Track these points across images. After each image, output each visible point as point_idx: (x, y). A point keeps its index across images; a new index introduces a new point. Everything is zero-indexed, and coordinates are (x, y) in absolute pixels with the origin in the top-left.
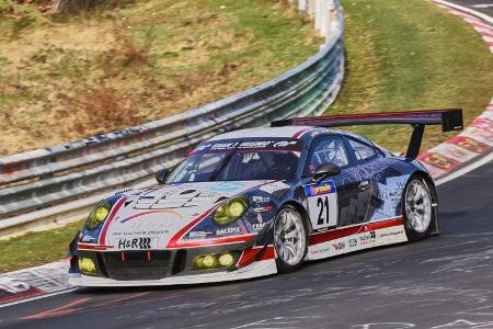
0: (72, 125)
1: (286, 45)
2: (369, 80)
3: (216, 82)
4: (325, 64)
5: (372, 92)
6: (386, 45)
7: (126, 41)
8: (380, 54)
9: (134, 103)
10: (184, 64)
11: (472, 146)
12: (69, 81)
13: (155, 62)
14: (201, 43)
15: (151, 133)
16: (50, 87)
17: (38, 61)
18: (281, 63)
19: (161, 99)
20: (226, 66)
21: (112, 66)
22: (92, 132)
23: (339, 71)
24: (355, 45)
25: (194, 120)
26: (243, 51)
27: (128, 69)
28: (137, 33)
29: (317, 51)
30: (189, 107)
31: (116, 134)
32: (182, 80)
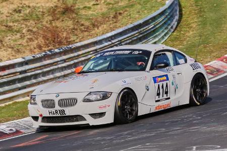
0: (35, 46)
2: (193, 19)
4: (169, 11)
5: (194, 25)
7: (63, 1)
8: (198, 5)
9: (68, 33)
10: (94, 13)
12: (34, 23)
13: (79, 12)
14: (103, 1)
15: (78, 49)
16: (23, 26)
17: (17, 12)
18: (146, 11)
19: (82, 31)
20: (116, 13)
21: (56, 14)
22: (46, 49)
23: (176, 15)
25: (100, 42)
26: (125, 5)
27: (65, 16)
29: (164, 5)
30: (97, 35)
31: (60, 49)
32: (93, 21)
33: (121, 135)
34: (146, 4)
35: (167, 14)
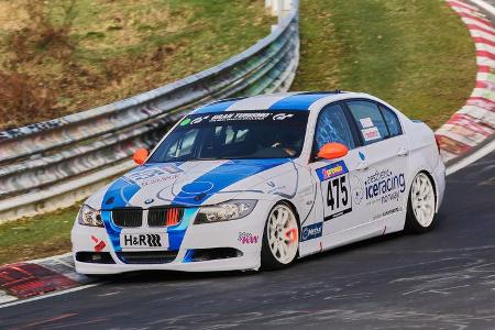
1: (232, 25)
2: (330, 67)
3: (148, 69)
4: (276, 48)
5: (332, 81)
6: (349, 27)
7: (42, 18)
8: (342, 37)
9: (51, 92)
10: (111, 47)
11: (450, 145)
13: (76, 44)
14: (132, 22)
15: (72, 127)
18: (225, 47)
19: (83, 87)
20: (160, 50)
21: (26, 47)
23: (294, 57)
24: (312, 26)
25: (123, 112)
26: (181, 32)
27: (45, 52)
28: (55, 9)
29: (267, 33)
30: (117, 97)
31: (31, 128)
32: (108, 66)
33: (165, 324)
34: (227, 31)
35: (271, 55)
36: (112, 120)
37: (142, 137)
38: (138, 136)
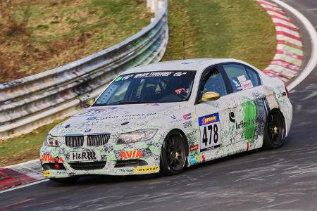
1: (127, 19)
4: (154, 32)
5: (189, 52)
6: (198, 19)
7: (10, 17)
8: (194, 25)
9: (16, 62)
10: (52, 34)
13: (32, 33)
14: (65, 18)
15: (30, 83)
18: (123, 32)
19: (36, 59)
20: (83, 35)
23: (165, 37)
24: (176, 18)
25: (61, 74)
26: (96, 24)
27: (12, 38)
28: (18, 11)
29: (148, 23)
30: (57, 64)
31: (5, 85)
32: (51, 45)
33: (89, 204)
34: (123, 22)
35: (151, 37)
36: (55, 79)
37: (73, 89)
38: (71, 88)
